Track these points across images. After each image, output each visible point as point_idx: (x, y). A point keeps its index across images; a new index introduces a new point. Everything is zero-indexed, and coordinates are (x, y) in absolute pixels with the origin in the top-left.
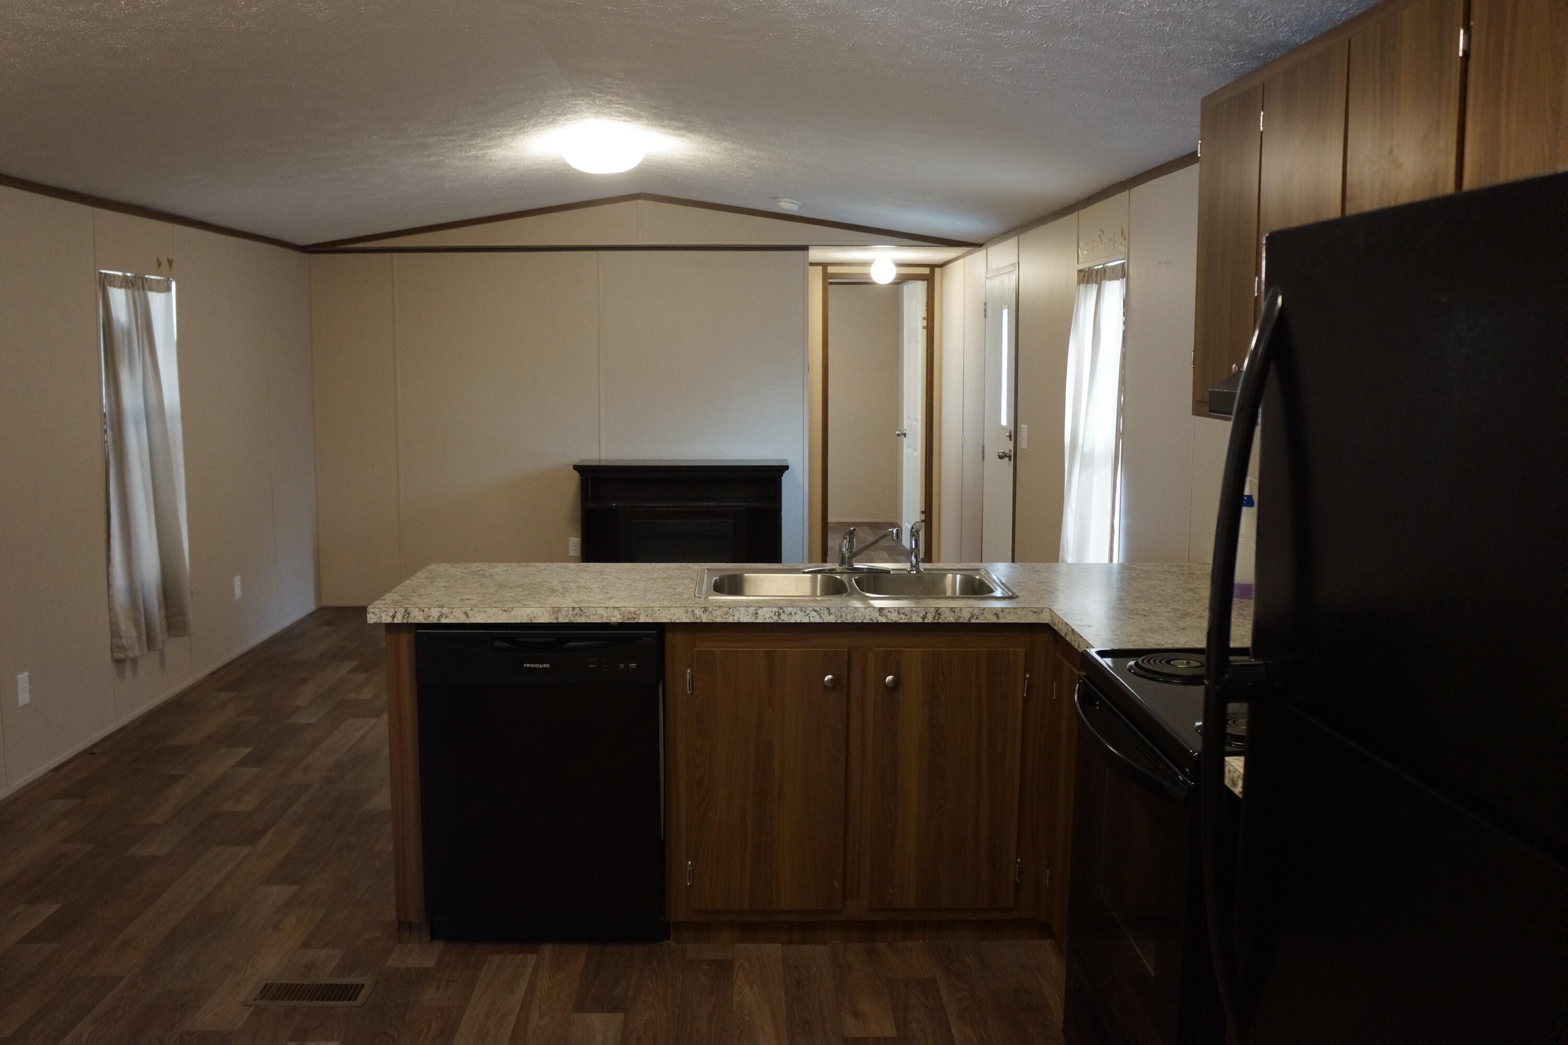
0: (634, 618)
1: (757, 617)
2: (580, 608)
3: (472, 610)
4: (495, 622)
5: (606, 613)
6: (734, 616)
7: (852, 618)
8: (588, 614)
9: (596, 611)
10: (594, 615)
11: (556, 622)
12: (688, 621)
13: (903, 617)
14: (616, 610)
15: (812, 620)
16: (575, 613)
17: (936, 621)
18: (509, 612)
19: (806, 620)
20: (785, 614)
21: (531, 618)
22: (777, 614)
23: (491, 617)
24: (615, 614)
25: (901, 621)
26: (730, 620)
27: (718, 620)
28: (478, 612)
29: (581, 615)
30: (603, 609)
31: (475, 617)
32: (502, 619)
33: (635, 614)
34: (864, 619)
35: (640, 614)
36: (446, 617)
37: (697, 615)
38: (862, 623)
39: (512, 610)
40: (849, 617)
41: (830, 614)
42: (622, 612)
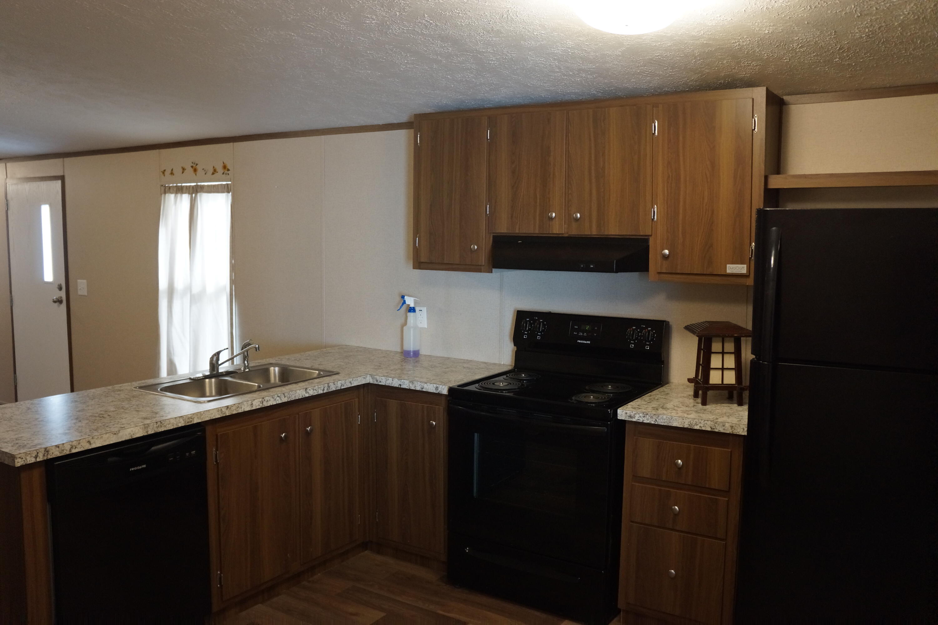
0: (191, 421)
1: (252, 406)
2: (160, 421)
3: (93, 438)
4: (109, 443)
5: (175, 421)
6: (241, 408)
7: (294, 397)
8: (165, 425)
9: (170, 421)
10: (169, 424)
11: (147, 434)
12: (219, 416)
13: (315, 391)
14: (181, 418)
15: (278, 402)
16: (157, 425)
17: (328, 391)
18: (118, 434)
19: (275, 403)
20: (265, 401)
21: (131, 435)
22: (261, 402)
23: (106, 441)
24: (180, 421)
25: (315, 394)
26: (240, 411)
27: (234, 412)
28: (97, 439)
29: (161, 426)
30: (174, 419)
31: (95, 443)
32: (113, 440)
33: (191, 418)
34: (299, 397)
35: (194, 417)
36: (76, 448)
37: (223, 411)
38: (299, 399)
39: (119, 433)
40: (293, 396)
41: (285, 397)
42: (184, 419)
